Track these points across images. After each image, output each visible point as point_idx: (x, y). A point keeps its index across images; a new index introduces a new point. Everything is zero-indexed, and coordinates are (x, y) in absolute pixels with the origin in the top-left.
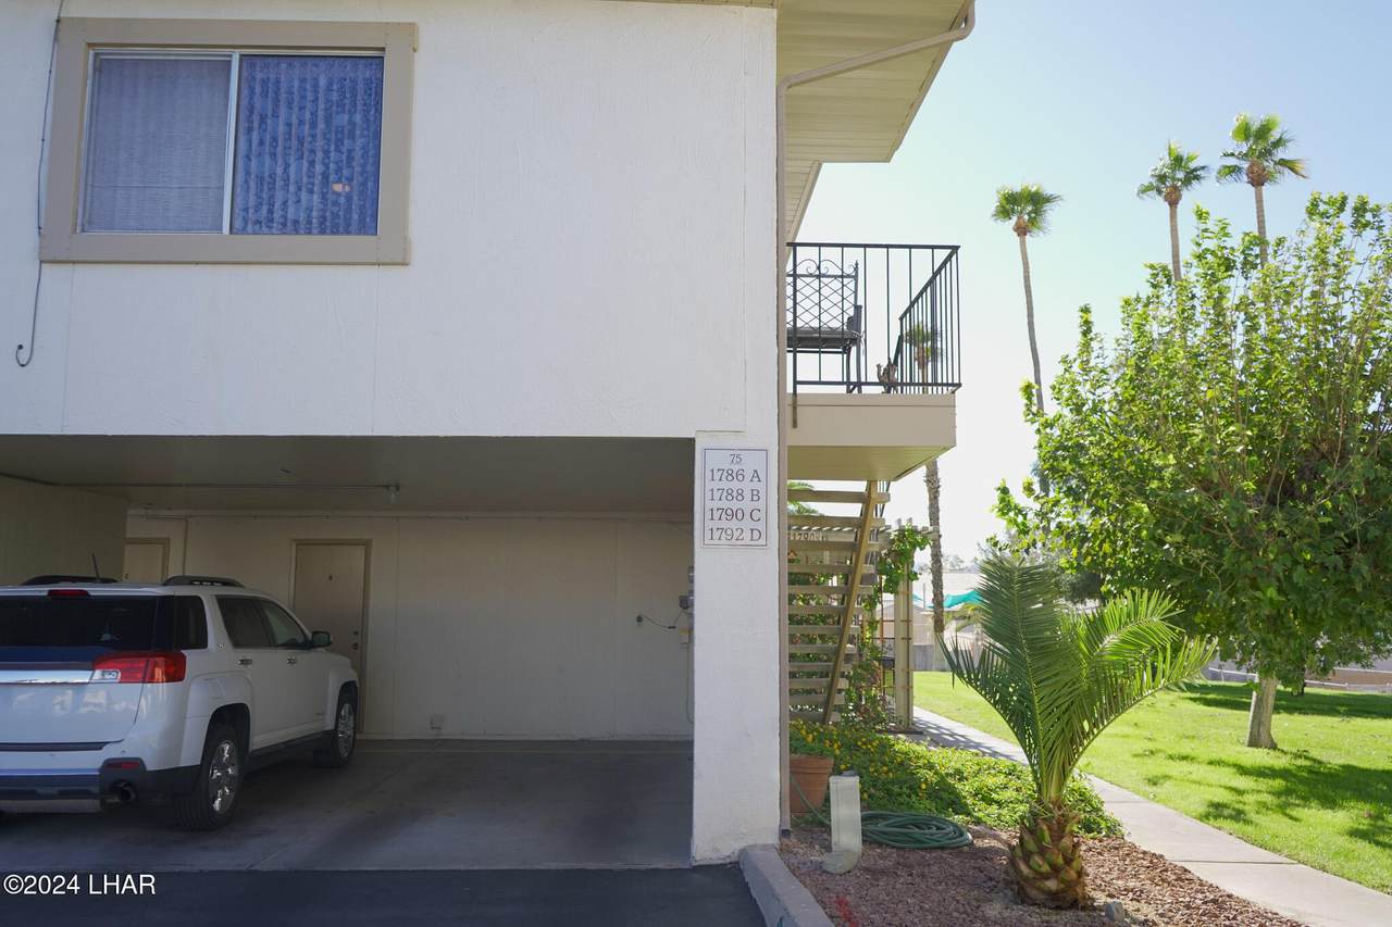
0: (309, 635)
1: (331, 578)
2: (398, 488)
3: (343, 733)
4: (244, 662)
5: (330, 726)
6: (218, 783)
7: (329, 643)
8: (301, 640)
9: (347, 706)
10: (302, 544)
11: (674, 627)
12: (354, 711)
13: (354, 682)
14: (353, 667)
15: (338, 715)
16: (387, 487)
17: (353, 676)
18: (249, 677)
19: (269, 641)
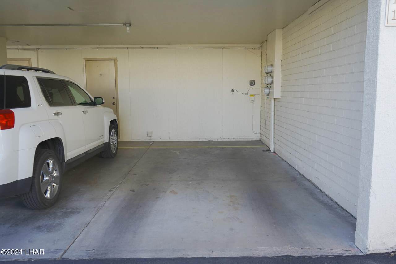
0: (93, 99)
1: (101, 75)
2: (130, 25)
3: (112, 142)
4: (57, 114)
5: (107, 141)
6: (48, 183)
7: (103, 103)
8: (89, 101)
9: (113, 130)
10: (87, 60)
11: (247, 94)
12: (117, 133)
13: (115, 120)
14: (114, 113)
15: (110, 135)
16: (125, 24)
17: (114, 117)
18: (61, 122)
19: (72, 103)
